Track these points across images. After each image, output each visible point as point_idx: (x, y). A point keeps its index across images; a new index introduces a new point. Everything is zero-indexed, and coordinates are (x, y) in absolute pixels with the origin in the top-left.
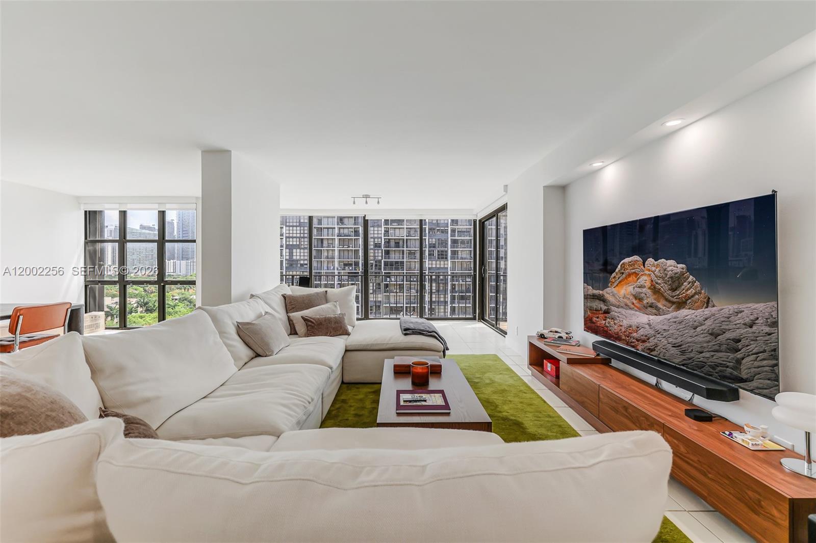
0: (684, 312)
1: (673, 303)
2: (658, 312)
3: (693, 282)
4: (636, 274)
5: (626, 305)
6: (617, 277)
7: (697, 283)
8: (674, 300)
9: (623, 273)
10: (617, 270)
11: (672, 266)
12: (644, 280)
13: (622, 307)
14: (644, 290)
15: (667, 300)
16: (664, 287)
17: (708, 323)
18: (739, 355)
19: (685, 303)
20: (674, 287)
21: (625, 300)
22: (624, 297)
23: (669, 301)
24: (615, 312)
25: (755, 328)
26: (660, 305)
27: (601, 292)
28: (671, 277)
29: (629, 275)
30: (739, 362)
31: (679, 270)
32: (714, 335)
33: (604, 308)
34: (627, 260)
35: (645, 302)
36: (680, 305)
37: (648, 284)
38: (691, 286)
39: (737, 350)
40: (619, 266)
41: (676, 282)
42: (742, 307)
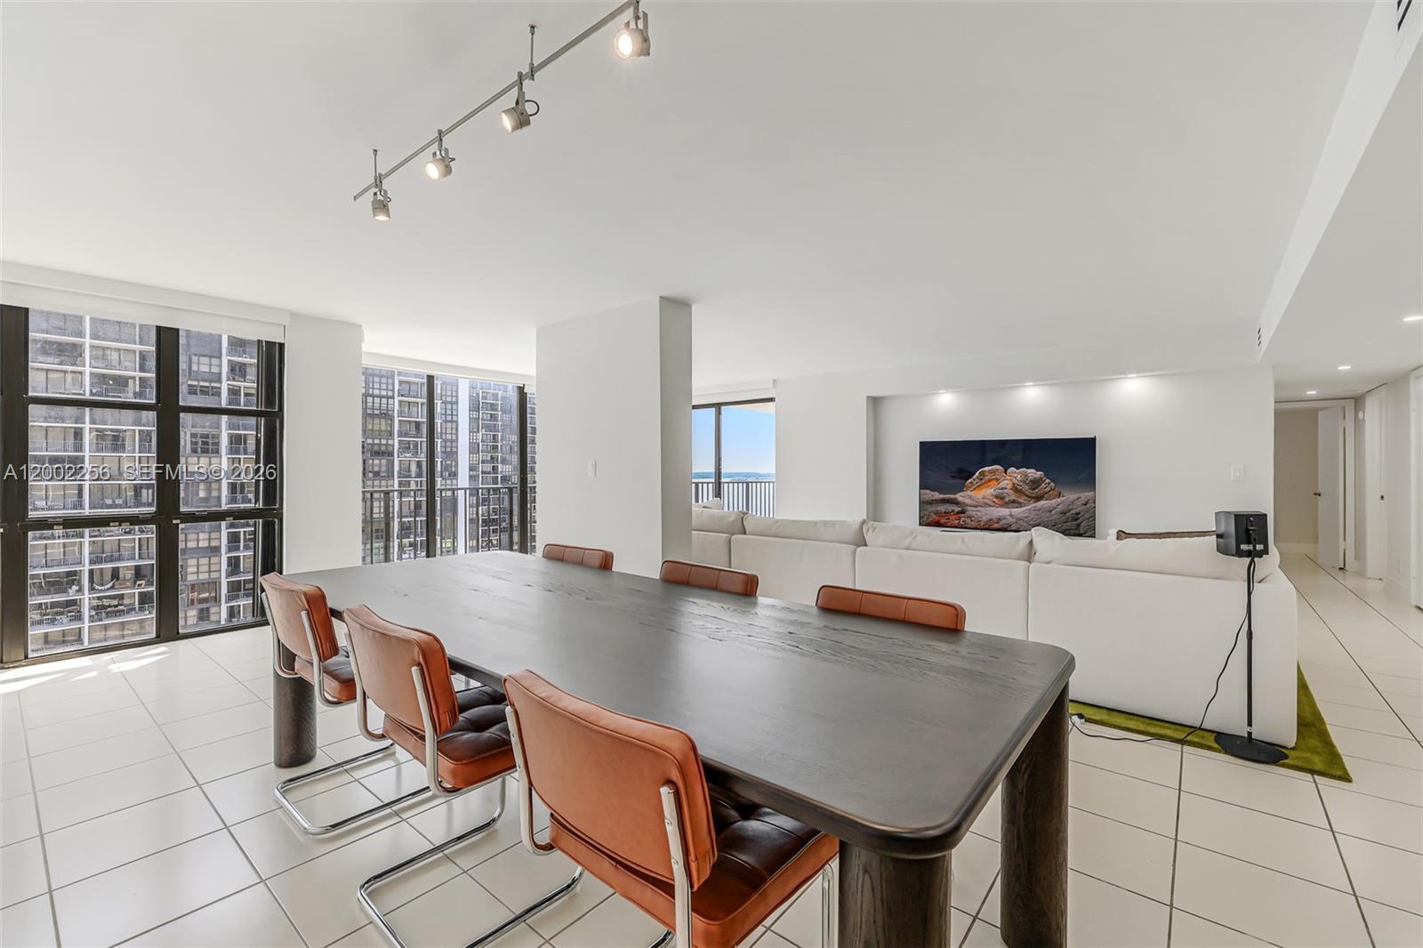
0: (1042, 503)
1: (1033, 498)
2: (1020, 505)
3: (1049, 483)
4: (997, 480)
5: (986, 504)
6: (975, 482)
7: (1052, 484)
8: (1034, 495)
9: (982, 479)
10: (974, 477)
11: (1032, 473)
12: (1006, 483)
13: (981, 506)
14: (1006, 491)
15: (1027, 496)
16: (1026, 488)
17: (1059, 507)
18: (1079, 522)
19: (1043, 496)
20: (1034, 487)
21: (986, 501)
22: (984, 497)
23: (1030, 497)
24: (971, 511)
25: (1088, 505)
26: (1020, 500)
27: (952, 496)
28: (1031, 481)
29: (990, 480)
30: (1079, 525)
31: (1037, 476)
32: (1064, 513)
33: (957, 509)
34: (986, 469)
35: (1007, 499)
36: (1039, 498)
37: (1010, 486)
38: (1047, 484)
39: (1078, 519)
40: (977, 474)
41: (1035, 483)
42: (1081, 495)
